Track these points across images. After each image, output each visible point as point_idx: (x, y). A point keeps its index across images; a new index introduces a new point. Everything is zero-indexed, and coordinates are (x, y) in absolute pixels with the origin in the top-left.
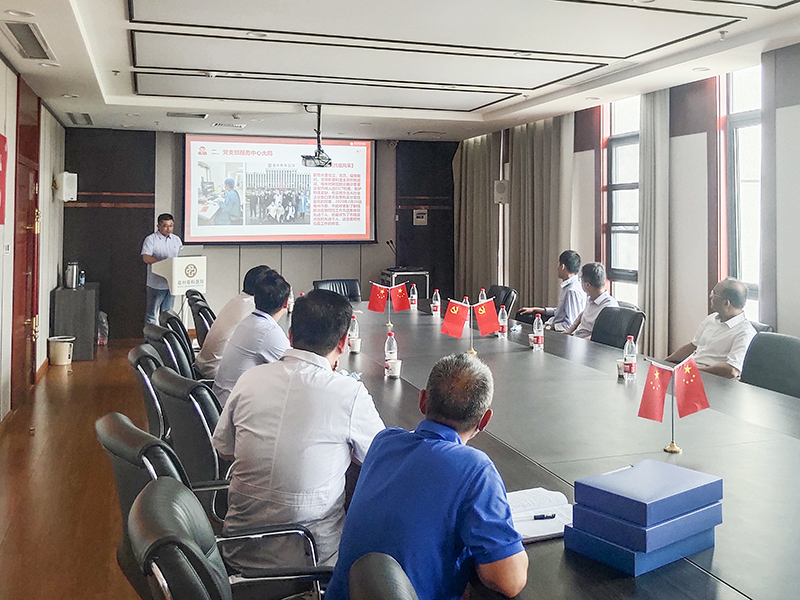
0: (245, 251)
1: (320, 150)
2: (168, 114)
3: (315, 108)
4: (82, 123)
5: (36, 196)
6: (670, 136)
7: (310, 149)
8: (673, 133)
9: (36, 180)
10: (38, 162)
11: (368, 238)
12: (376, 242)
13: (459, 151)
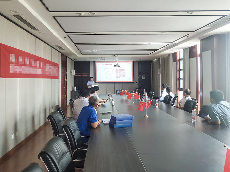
0: (107, 84)
1: (117, 64)
2: (90, 58)
3: (116, 55)
4: (76, 60)
5: (66, 74)
6: (189, 58)
7: (115, 64)
8: (190, 58)
9: (66, 71)
10: (67, 68)
11: (132, 82)
12: (134, 82)
13: (152, 63)
